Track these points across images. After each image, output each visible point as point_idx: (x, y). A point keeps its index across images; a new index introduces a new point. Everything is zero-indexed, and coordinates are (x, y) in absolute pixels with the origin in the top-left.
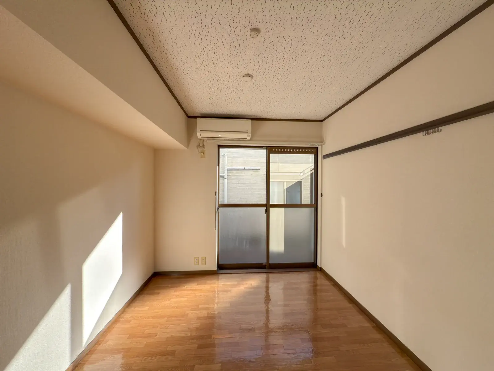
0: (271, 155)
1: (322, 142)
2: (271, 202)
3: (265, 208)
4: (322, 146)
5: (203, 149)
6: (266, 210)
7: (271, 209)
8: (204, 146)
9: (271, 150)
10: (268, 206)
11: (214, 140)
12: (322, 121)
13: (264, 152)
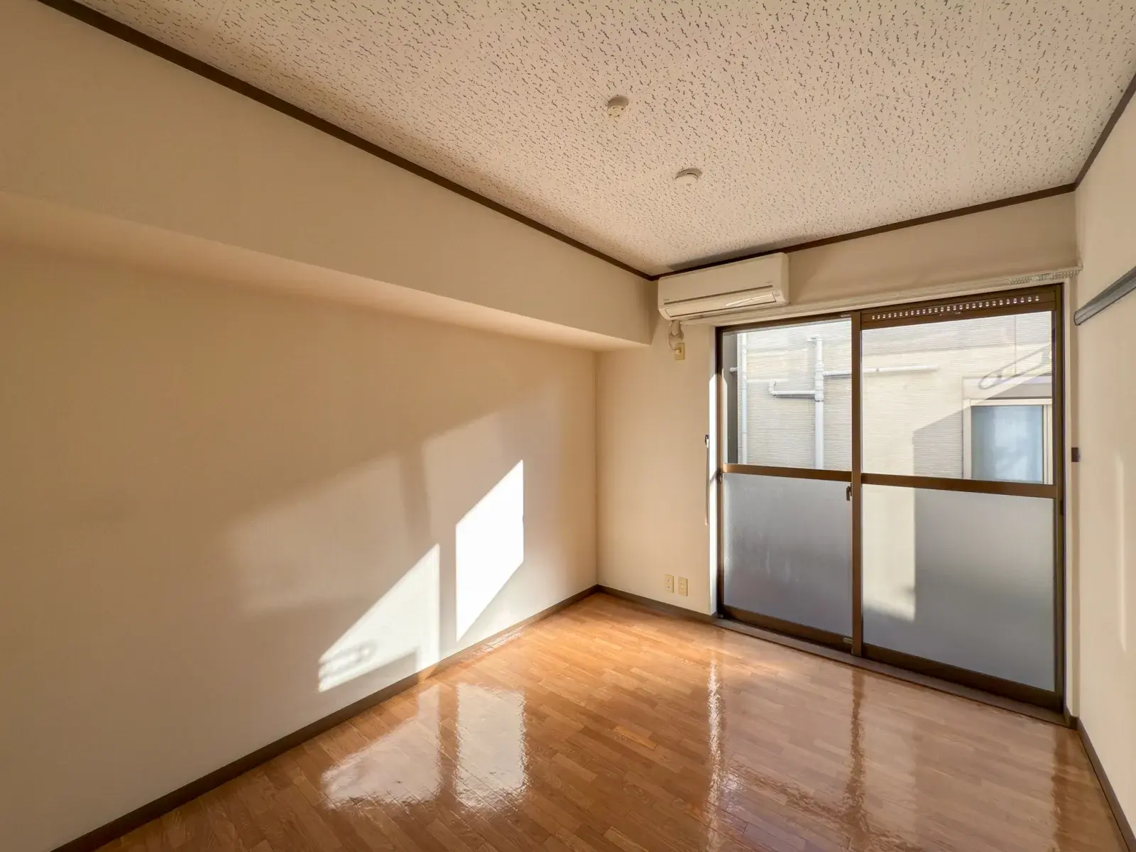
0: (865, 333)
1: (1074, 261)
2: (866, 469)
3: (848, 484)
4: (1073, 277)
5: (680, 341)
6: (849, 490)
7: (867, 489)
8: (681, 335)
9: (863, 320)
10: (856, 479)
11: (702, 317)
12: (1070, 188)
13: (844, 327)
